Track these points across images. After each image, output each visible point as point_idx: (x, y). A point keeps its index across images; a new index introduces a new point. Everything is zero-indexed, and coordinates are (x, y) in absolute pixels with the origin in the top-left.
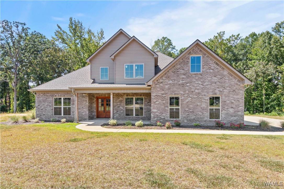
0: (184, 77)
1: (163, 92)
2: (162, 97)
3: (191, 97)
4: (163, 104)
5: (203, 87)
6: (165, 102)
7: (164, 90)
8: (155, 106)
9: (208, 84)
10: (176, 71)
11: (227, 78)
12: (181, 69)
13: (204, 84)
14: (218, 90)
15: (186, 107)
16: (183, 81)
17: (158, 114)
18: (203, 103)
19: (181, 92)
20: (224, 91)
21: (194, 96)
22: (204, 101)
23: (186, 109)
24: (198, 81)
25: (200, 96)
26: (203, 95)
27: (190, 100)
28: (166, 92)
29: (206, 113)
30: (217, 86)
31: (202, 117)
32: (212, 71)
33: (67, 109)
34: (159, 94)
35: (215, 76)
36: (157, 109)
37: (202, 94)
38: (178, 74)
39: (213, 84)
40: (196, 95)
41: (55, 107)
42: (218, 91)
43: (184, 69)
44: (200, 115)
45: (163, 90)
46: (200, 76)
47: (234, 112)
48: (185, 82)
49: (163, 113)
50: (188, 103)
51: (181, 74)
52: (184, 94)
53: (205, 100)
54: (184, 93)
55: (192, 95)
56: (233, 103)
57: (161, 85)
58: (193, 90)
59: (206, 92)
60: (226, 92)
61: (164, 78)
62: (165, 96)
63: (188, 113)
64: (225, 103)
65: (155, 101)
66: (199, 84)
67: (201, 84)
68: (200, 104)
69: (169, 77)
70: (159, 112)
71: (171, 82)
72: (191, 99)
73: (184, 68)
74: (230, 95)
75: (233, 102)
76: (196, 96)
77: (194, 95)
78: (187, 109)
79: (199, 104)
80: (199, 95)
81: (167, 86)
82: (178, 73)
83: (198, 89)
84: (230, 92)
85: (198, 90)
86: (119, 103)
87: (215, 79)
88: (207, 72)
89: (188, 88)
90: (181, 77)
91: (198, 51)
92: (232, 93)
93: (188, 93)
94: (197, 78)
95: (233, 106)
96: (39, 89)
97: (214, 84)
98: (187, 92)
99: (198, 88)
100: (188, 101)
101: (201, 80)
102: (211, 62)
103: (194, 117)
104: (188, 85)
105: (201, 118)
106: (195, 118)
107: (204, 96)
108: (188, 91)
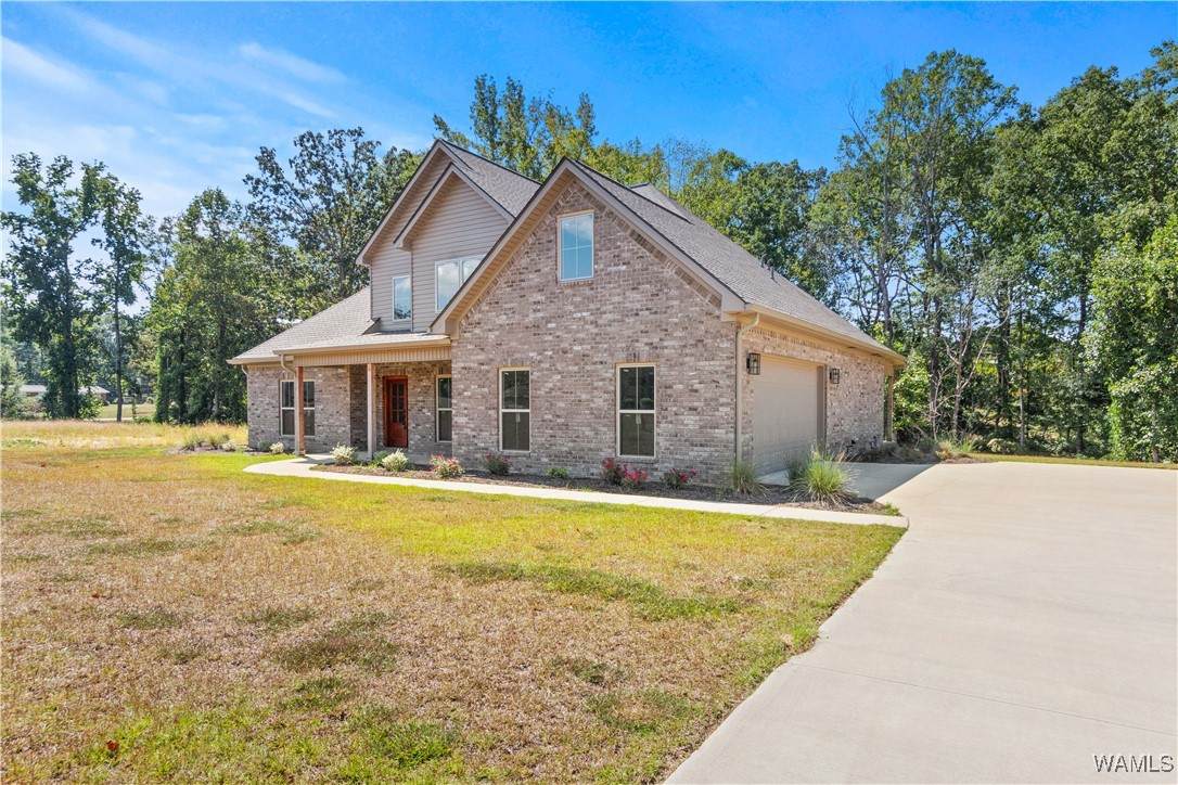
0: (540, 297)
1: (482, 357)
2: (481, 376)
3: (559, 373)
4: (484, 397)
5: (596, 331)
6: (486, 390)
7: (486, 348)
8: (463, 405)
9: (614, 321)
10: (518, 277)
11: (674, 292)
12: (530, 272)
13: (600, 322)
14: (646, 340)
15: (547, 409)
16: (540, 315)
17: (468, 431)
18: (596, 393)
19: (531, 355)
20: (665, 344)
21: (570, 368)
22: (601, 383)
23: (546, 417)
24: (580, 311)
25: (588, 368)
26: (595, 363)
27: (558, 381)
28: (491, 356)
29: (605, 429)
30: (643, 327)
31: (592, 446)
32: (624, 267)
33: (309, 414)
34: (472, 365)
35: (633, 289)
36: (466, 416)
37: (596, 359)
38: (523, 288)
39: (627, 320)
40: (577, 364)
41: (283, 411)
42: (646, 344)
43: (539, 271)
44: (587, 437)
45: (482, 349)
46: (588, 292)
47: (701, 427)
48: (543, 318)
49: (481, 430)
50: (554, 394)
51: (531, 287)
52: (540, 362)
53: (603, 380)
54: (539, 358)
55: (564, 364)
56: (696, 391)
57: (477, 331)
58: (565, 345)
59: (606, 350)
60: (674, 347)
61: (485, 307)
62: (488, 371)
63: (552, 429)
64: (669, 391)
65: (462, 387)
66: (586, 323)
67: (592, 323)
68: (588, 397)
69: (497, 303)
70: (472, 426)
71: (503, 319)
72: (559, 377)
73: (540, 266)
74: (687, 359)
75: (697, 386)
76: (576, 368)
77: (568, 365)
78: (550, 417)
79: (584, 397)
80: (586, 364)
81: (492, 336)
82: (523, 284)
83: (582, 342)
84: (685, 346)
85: (581, 344)
86: (421, 398)
87: (635, 299)
88: (609, 274)
89: (550, 338)
90: (531, 300)
91: (582, 199)
92: (693, 351)
93: (551, 358)
94: (579, 299)
95: (696, 404)
96: (256, 356)
97: (632, 320)
98: (550, 353)
99: (581, 335)
100: (551, 385)
101: (592, 306)
102: (622, 233)
103: (571, 444)
104: (550, 329)
105: (590, 449)
106: (574, 449)
107: (600, 366)
108: (553, 350)
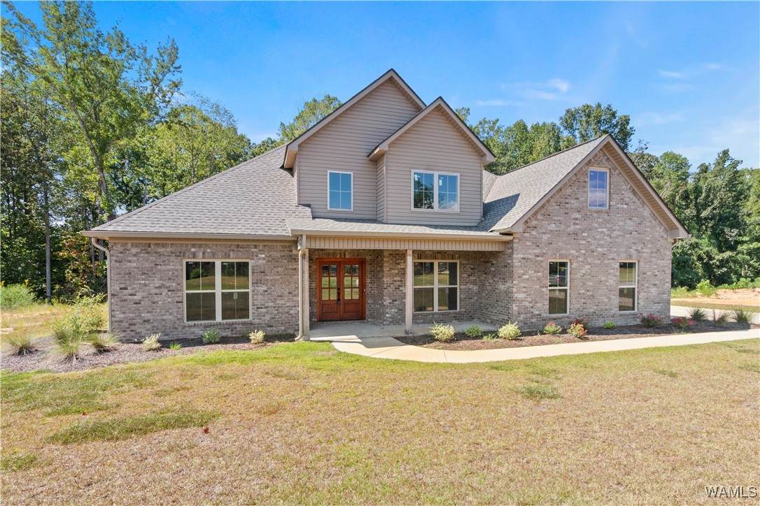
0: (578, 216)
1: (537, 251)
2: (536, 264)
3: (590, 264)
4: (539, 279)
5: (609, 240)
6: (540, 274)
7: (541, 245)
8: (522, 285)
9: (620, 236)
10: (564, 201)
11: (648, 224)
12: (572, 198)
13: (612, 235)
14: (635, 248)
15: (582, 286)
16: (578, 227)
17: (527, 304)
18: (609, 277)
19: (572, 252)
20: (644, 250)
21: (596, 261)
22: (612, 271)
23: (581, 291)
24: (602, 228)
25: (606, 262)
26: (609, 259)
27: (589, 269)
28: (544, 251)
29: (614, 297)
30: (633, 241)
31: (607, 307)
32: (625, 206)
33: (235, 297)
34: (530, 257)
35: (630, 219)
36: (525, 293)
37: (610, 257)
38: (567, 209)
39: (626, 236)
40: (599, 259)
41: (187, 294)
42: (635, 250)
43: (578, 199)
44: (605, 302)
45: (538, 246)
46: (606, 217)
47: (659, 294)
48: (579, 229)
49: (536, 303)
50: (586, 277)
51: (572, 208)
52: (577, 256)
53: (614, 269)
54: (576, 254)
55: (592, 259)
56: (656, 276)
57: (534, 233)
58: (593, 247)
59: (615, 252)
60: (647, 253)
61: (539, 217)
62: (542, 261)
63: (584, 299)
64: (645, 276)
65: (522, 271)
66: (605, 235)
67: (608, 236)
68: (606, 279)
69: (549, 215)
70: (530, 300)
71: (553, 227)
72: (589, 266)
73: (579, 196)
74: (653, 259)
75: (657, 273)
76: (599, 262)
77: (594, 260)
78: (583, 291)
79: (603, 279)
80: (605, 259)
81: (545, 237)
82: (567, 206)
83: (602, 246)
84: (652, 252)
85: (602, 247)
86: (398, 278)
87: (630, 225)
88: (618, 208)
89: (584, 242)
90: (573, 217)
91: (604, 161)
92: (656, 255)
93: (584, 254)
94: (600, 220)
95: (656, 282)
96: (120, 229)
97: (629, 236)
98: (584, 252)
99: (602, 242)
100: (584, 272)
101: (608, 225)
102: (624, 187)
103: (595, 307)
104: (584, 237)
105: (606, 310)
106: (597, 310)
107: (611, 261)
108: (586, 250)
